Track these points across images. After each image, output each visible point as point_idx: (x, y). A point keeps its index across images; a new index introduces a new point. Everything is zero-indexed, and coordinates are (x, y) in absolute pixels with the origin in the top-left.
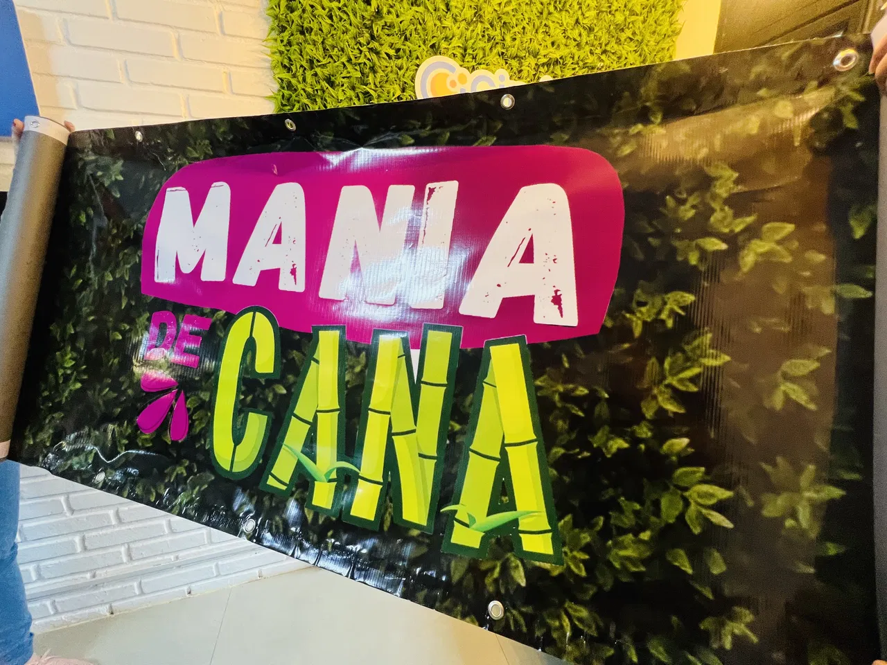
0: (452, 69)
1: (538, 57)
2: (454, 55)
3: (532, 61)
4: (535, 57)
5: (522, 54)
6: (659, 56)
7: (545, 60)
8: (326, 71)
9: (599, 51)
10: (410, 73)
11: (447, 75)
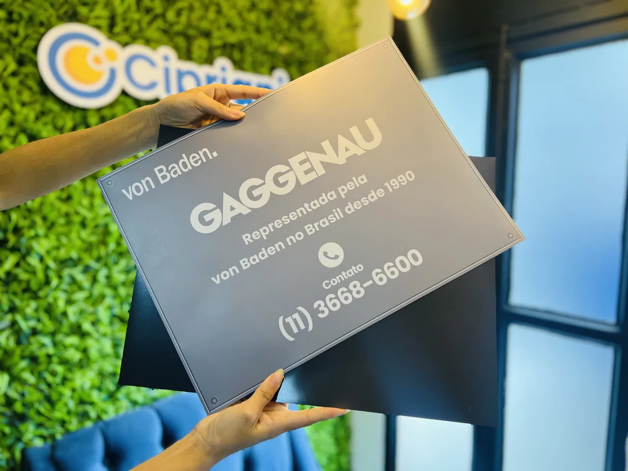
10: (31, 43)
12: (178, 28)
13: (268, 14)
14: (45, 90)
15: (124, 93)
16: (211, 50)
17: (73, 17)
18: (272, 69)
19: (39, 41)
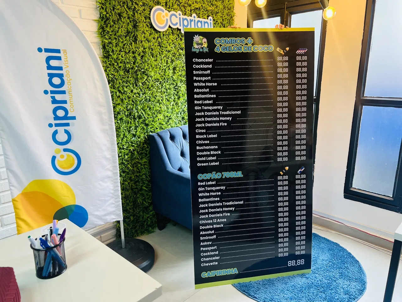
0: (163, 11)
1: (191, 7)
2: (163, 5)
3: (189, 8)
4: (190, 6)
5: (186, 5)
6: (229, 6)
7: (194, 8)
8: (119, 11)
9: (210, 4)
10: (149, 12)
11: (162, 13)
12: (182, 4)
14: (152, 27)
15: (170, 27)
16: (191, 11)
17: (158, 3)
18: (208, 16)
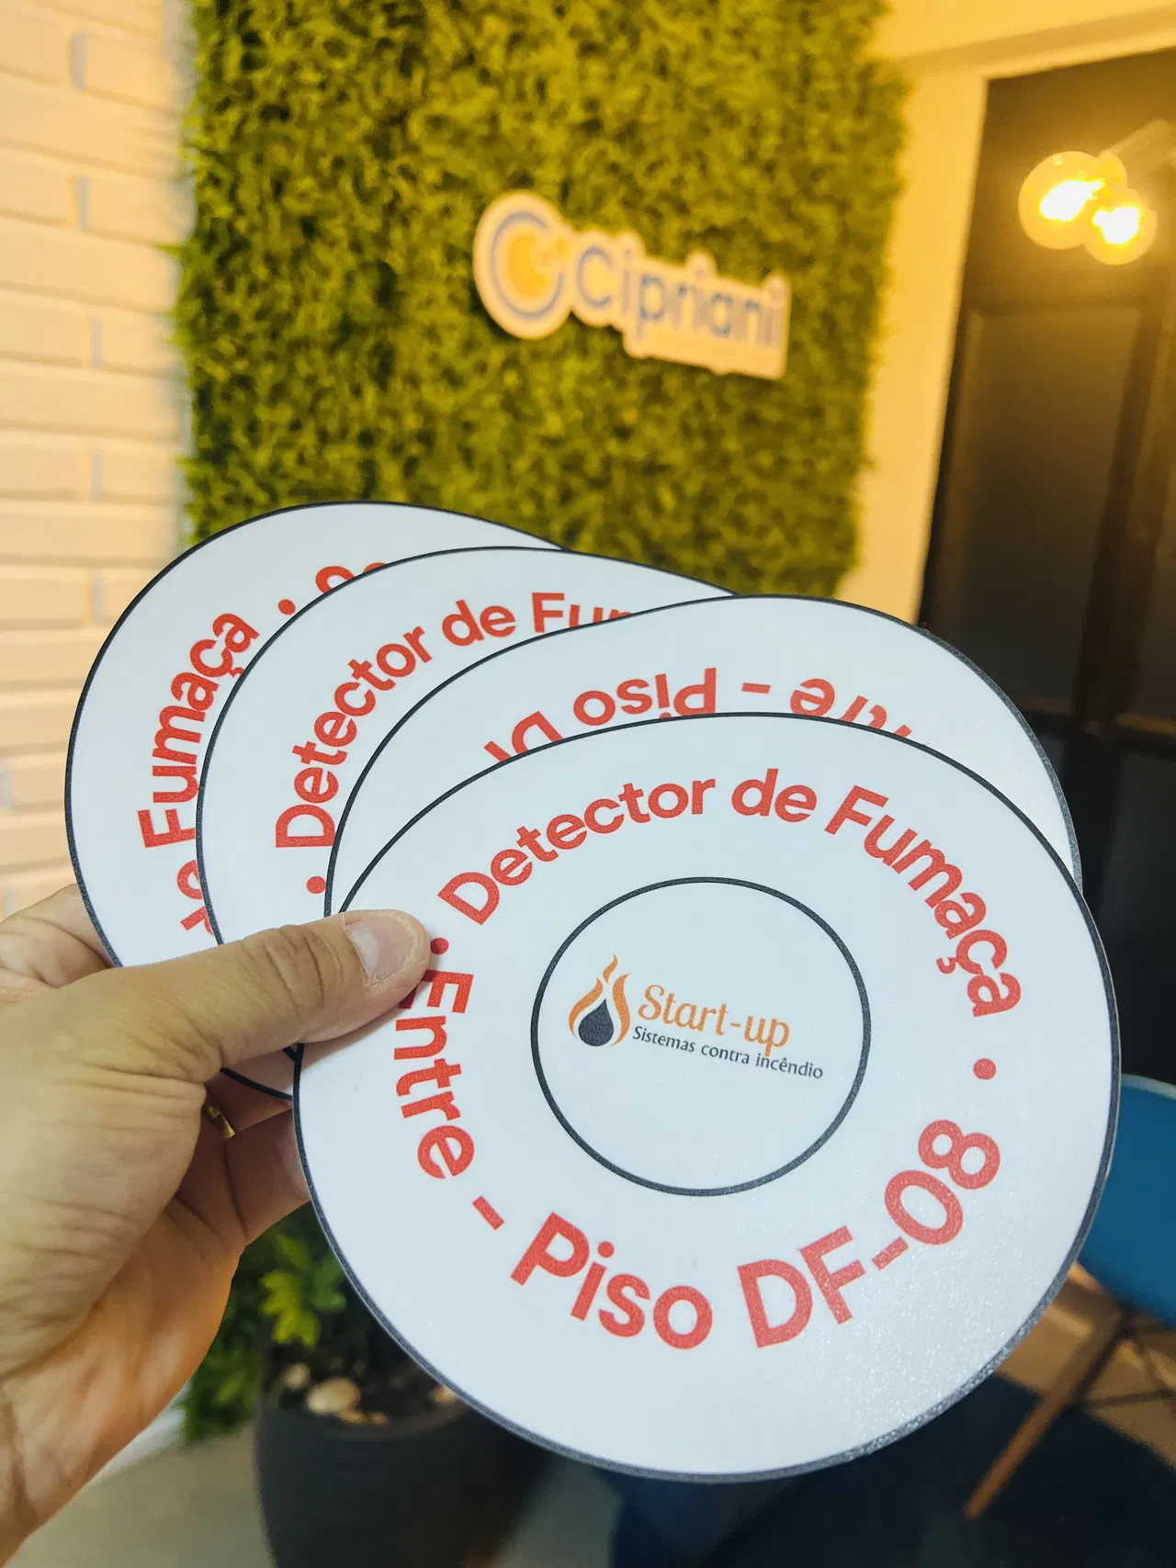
1: (689, 217)
2: (546, 194)
5: (665, 207)
7: (701, 227)
8: (307, 209)
12: (648, 200)
13: (769, 169)
14: (476, 306)
15: (572, 317)
16: (687, 238)
17: (523, 181)
18: (765, 272)
19: (476, 223)
